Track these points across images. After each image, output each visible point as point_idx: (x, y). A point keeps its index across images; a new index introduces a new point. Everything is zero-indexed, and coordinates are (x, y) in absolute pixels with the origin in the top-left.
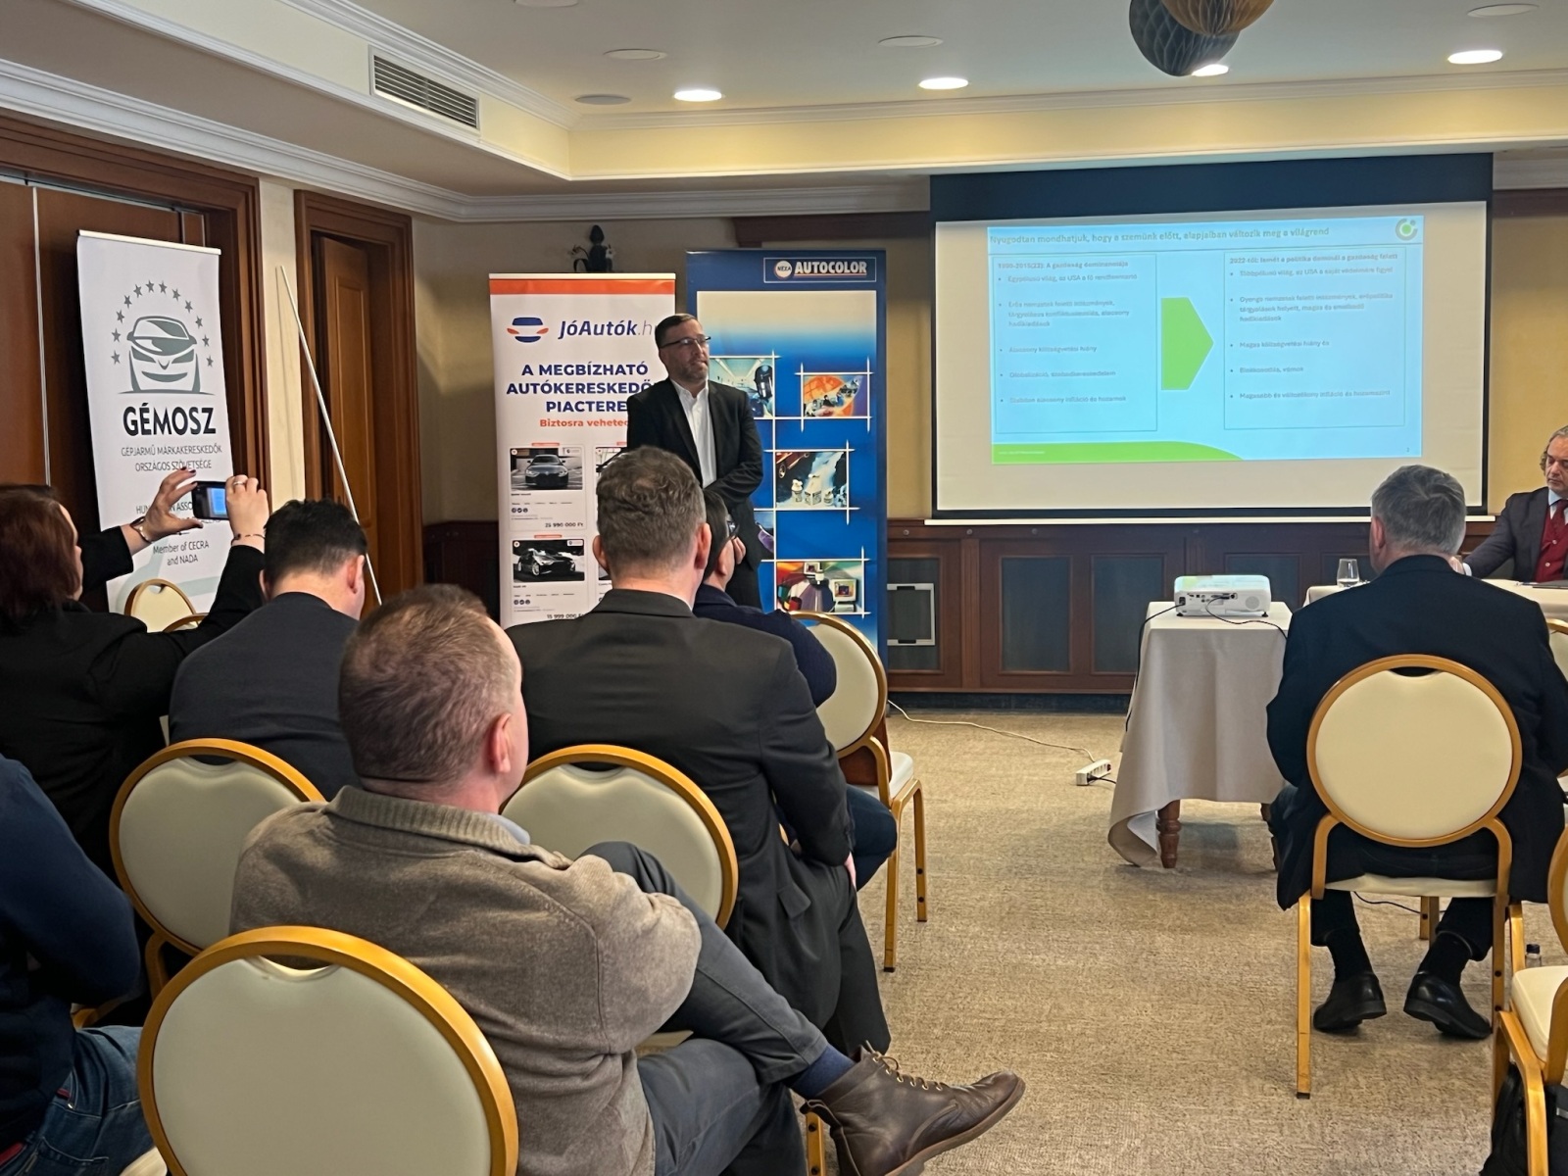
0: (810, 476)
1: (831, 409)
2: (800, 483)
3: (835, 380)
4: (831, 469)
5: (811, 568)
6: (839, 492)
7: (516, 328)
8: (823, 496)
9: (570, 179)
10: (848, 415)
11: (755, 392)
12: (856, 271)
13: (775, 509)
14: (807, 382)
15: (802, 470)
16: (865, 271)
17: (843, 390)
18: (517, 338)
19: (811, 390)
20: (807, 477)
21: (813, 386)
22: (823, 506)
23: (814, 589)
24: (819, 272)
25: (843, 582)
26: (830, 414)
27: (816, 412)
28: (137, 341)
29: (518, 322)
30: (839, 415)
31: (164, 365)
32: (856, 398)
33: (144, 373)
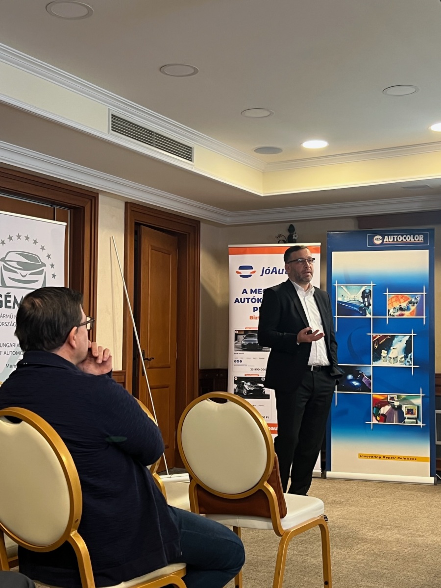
0: (392, 348)
1: (403, 312)
2: (386, 352)
3: (406, 297)
4: (403, 345)
5: (392, 398)
6: (408, 357)
7: (240, 271)
8: (399, 359)
9: (262, 195)
10: (413, 316)
11: (362, 303)
12: (418, 239)
13: (372, 365)
14: (390, 298)
15: (387, 344)
16: (422, 240)
17: (410, 303)
18: (241, 276)
19: (392, 303)
20: (390, 349)
21: (394, 300)
22: (398, 365)
23: (393, 410)
24: (397, 240)
25: (410, 407)
26: (403, 315)
27: (395, 314)
28: (7, 262)
29: (241, 268)
30: (408, 316)
31: (24, 275)
32: (417, 306)
33: (9, 278)
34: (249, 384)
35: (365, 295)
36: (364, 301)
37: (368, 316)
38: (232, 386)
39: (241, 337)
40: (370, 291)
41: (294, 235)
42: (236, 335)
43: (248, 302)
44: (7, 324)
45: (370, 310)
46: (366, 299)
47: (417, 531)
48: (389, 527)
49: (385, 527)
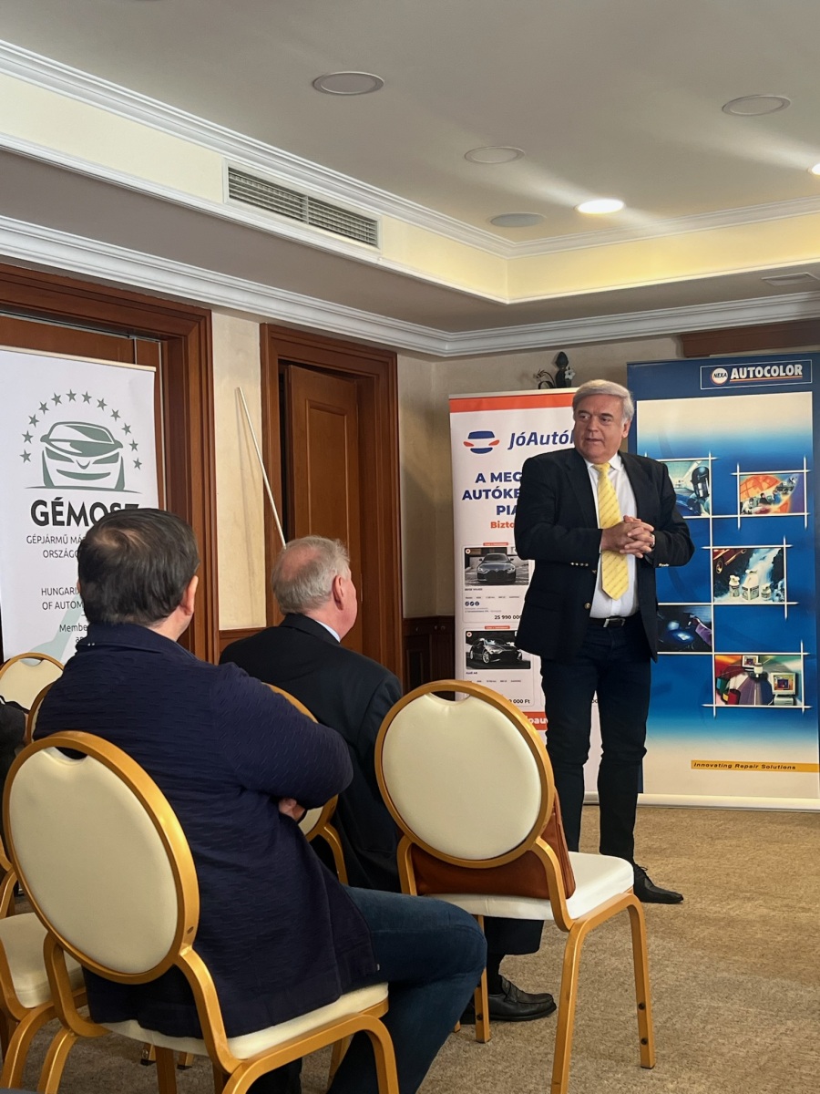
0: (747, 571)
1: (767, 507)
2: (737, 579)
3: (770, 478)
4: (767, 564)
5: (750, 661)
6: (777, 587)
7: (471, 441)
8: (761, 591)
9: (508, 302)
10: (785, 512)
11: (692, 492)
12: (792, 373)
13: (712, 604)
14: (742, 482)
15: (740, 565)
16: (801, 373)
17: (780, 488)
18: (472, 450)
19: (747, 490)
20: (744, 573)
21: (750, 485)
22: (760, 601)
23: (753, 682)
24: (755, 376)
25: (783, 675)
26: (767, 511)
27: (753, 510)
28: (53, 443)
29: (473, 435)
30: (776, 512)
31: (84, 465)
32: (792, 496)
33: (58, 471)
34: (493, 643)
35: (698, 477)
36: (696, 489)
37: (705, 515)
38: (463, 649)
39: (476, 561)
40: (707, 469)
41: (566, 373)
42: (468, 557)
43: (487, 497)
44: (59, 553)
45: (708, 505)
46: (700, 485)
47: (799, 902)
48: (748, 894)
49: (741, 895)
